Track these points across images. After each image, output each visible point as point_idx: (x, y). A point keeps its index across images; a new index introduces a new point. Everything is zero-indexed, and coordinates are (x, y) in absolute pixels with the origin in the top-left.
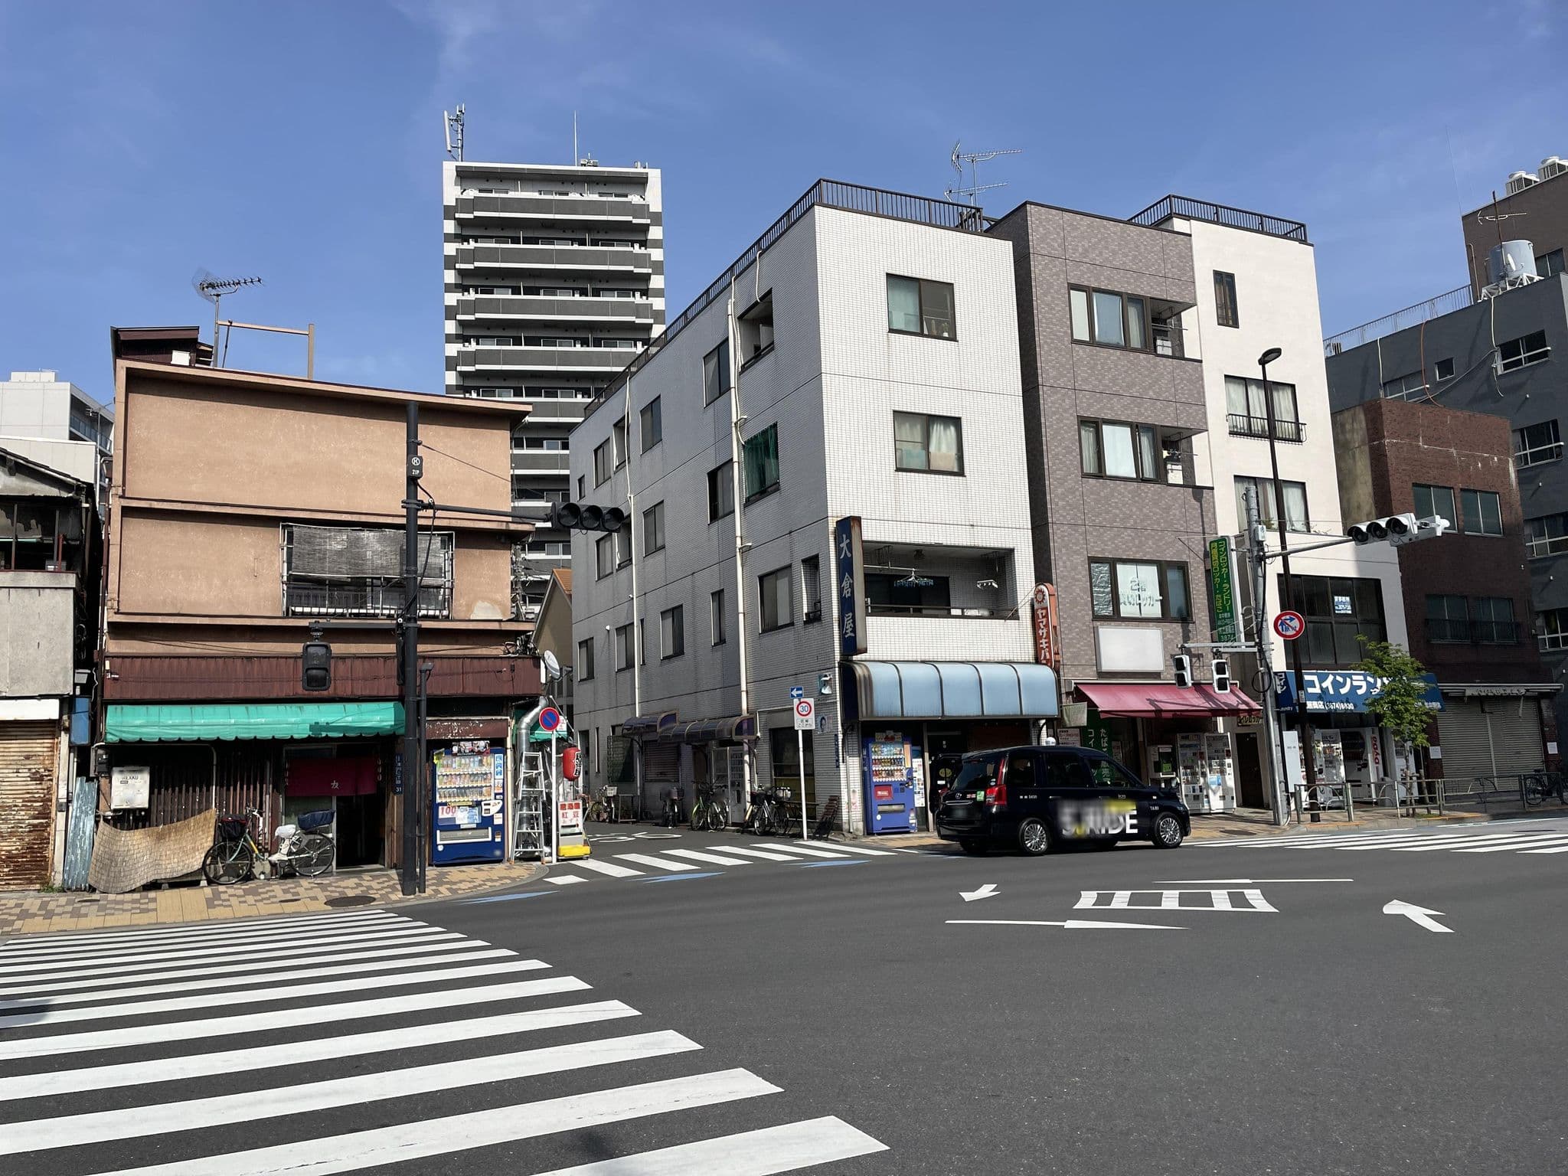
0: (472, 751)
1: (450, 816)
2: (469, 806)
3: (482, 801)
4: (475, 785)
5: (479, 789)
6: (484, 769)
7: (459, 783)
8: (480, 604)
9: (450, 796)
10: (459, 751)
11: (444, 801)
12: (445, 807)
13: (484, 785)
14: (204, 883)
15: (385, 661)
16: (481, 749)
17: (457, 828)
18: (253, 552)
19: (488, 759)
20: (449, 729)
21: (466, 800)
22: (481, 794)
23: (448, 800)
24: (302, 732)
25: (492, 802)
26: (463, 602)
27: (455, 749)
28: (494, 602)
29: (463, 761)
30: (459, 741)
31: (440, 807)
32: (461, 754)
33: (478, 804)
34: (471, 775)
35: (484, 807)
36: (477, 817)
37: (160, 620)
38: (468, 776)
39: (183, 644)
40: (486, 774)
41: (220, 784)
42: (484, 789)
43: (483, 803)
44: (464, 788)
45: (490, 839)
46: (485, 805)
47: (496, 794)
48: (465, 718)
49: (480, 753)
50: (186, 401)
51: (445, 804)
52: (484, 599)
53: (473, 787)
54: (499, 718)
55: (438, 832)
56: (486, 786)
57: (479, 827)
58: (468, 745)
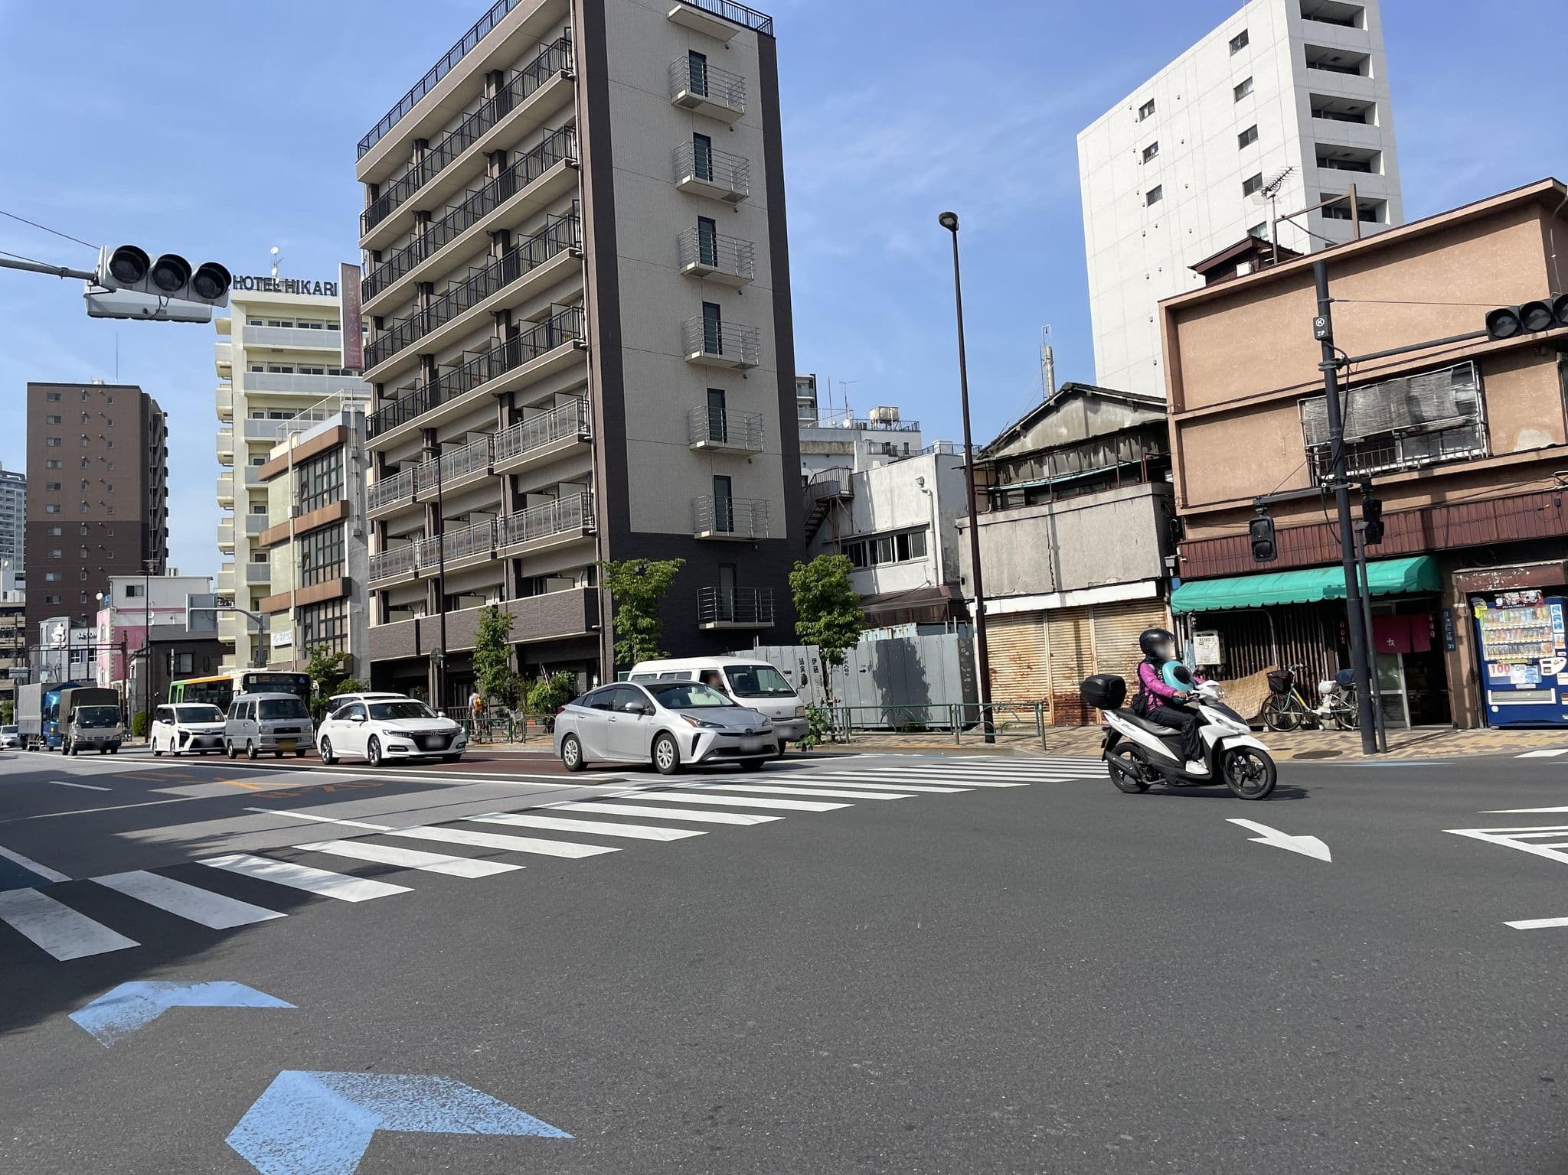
0: (1521, 603)
1: (1503, 674)
2: (1526, 664)
3: (1539, 659)
4: (1528, 641)
5: (1536, 646)
6: (1539, 623)
7: (1509, 639)
8: (1524, 432)
9: (1500, 654)
10: (1505, 603)
11: (1493, 658)
12: (1496, 666)
13: (1540, 640)
14: (1266, 729)
15: (1406, 517)
16: (1531, 600)
17: (1512, 688)
18: (1279, 432)
19: (1542, 611)
20: (1488, 580)
21: (1520, 657)
22: (1539, 650)
23: (1498, 658)
24: (1316, 597)
25: (1552, 660)
26: (1502, 435)
27: (1499, 602)
28: (1542, 427)
29: (1512, 615)
30: (1503, 592)
31: (1490, 666)
32: (1506, 606)
33: (1535, 662)
34: (1524, 629)
35: (1543, 666)
36: (1537, 677)
37: (1211, 508)
38: (1519, 631)
39: (1239, 525)
40: (1542, 628)
41: (1279, 644)
42: (1542, 644)
43: (1541, 661)
44: (1515, 643)
45: (1554, 701)
46: (1544, 662)
47: (1557, 651)
48: (1505, 567)
49: (1530, 605)
50: (1220, 315)
51: (1494, 662)
52: (1529, 426)
53: (1526, 643)
54: (1549, 562)
55: (1490, 692)
56: (1543, 642)
57: (1540, 687)
58: (1515, 596)
